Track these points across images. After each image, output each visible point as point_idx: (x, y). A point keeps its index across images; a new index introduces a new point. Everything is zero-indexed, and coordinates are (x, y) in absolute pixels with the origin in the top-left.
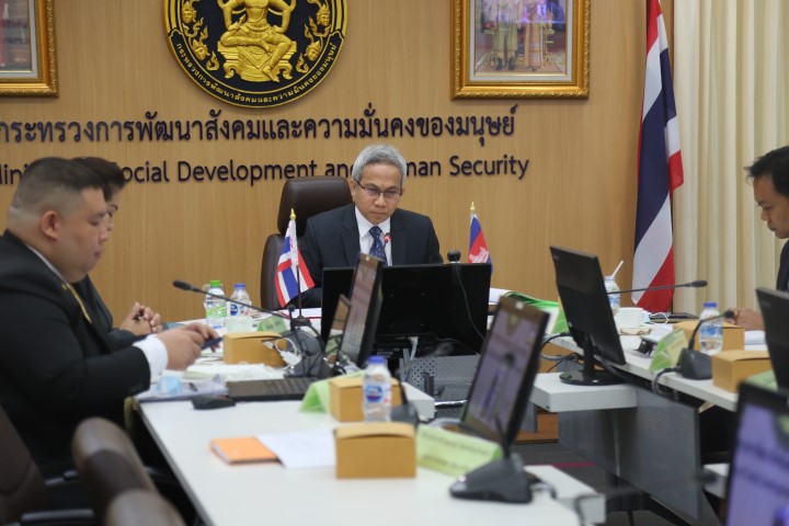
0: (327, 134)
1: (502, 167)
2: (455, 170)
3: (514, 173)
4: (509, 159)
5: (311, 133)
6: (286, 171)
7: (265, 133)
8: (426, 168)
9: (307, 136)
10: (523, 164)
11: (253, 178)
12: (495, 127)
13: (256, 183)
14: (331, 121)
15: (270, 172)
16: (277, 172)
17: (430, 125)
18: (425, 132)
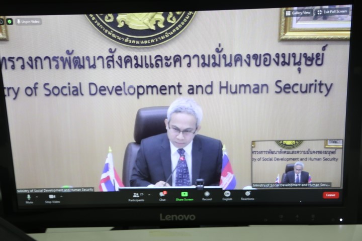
0: (189, 65)
1: (313, 88)
2: (278, 90)
3: (321, 92)
4: (318, 82)
5: (178, 64)
6: (161, 90)
7: (146, 64)
8: (258, 88)
9: (175, 66)
10: (329, 86)
11: (139, 94)
12: (310, 60)
13: (140, 97)
14: (192, 56)
15: (150, 89)
16: (155, 89)
17: (262, 58)
18: (258, 63)
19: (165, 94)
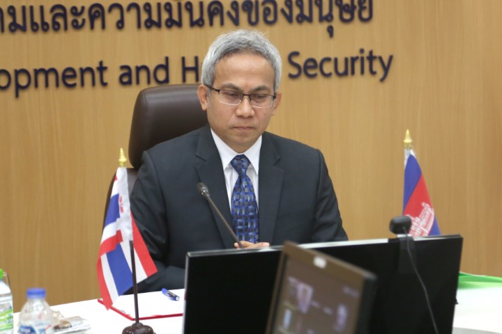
0: (120, 25)
1: (358, 66)
2: (294, 71)
3: (373, 73)
4: (366, 54)
5: (98, 23)
6: (64, 77)
7: (34, 24)
9: (92, 27)
10: (386, 61)
11: (19, 87)
12: (347, 11)
13: (23, 94)
14: (125, 6)
15: (41, 78)
16: (52, 78)
17: (261, 9)
18: (253, 19)
19: (74, 85)
